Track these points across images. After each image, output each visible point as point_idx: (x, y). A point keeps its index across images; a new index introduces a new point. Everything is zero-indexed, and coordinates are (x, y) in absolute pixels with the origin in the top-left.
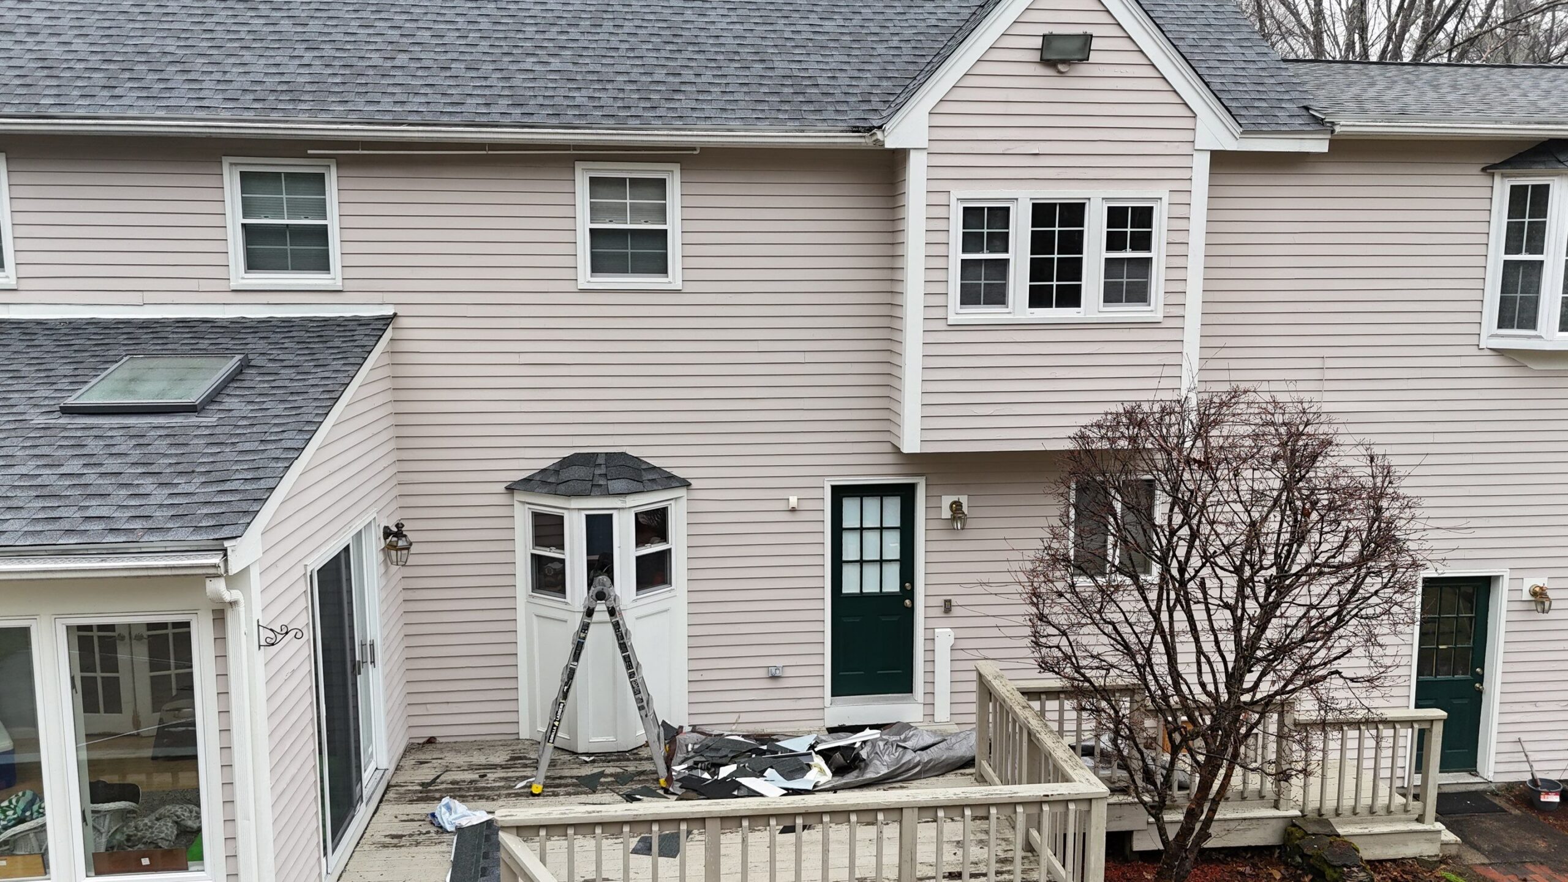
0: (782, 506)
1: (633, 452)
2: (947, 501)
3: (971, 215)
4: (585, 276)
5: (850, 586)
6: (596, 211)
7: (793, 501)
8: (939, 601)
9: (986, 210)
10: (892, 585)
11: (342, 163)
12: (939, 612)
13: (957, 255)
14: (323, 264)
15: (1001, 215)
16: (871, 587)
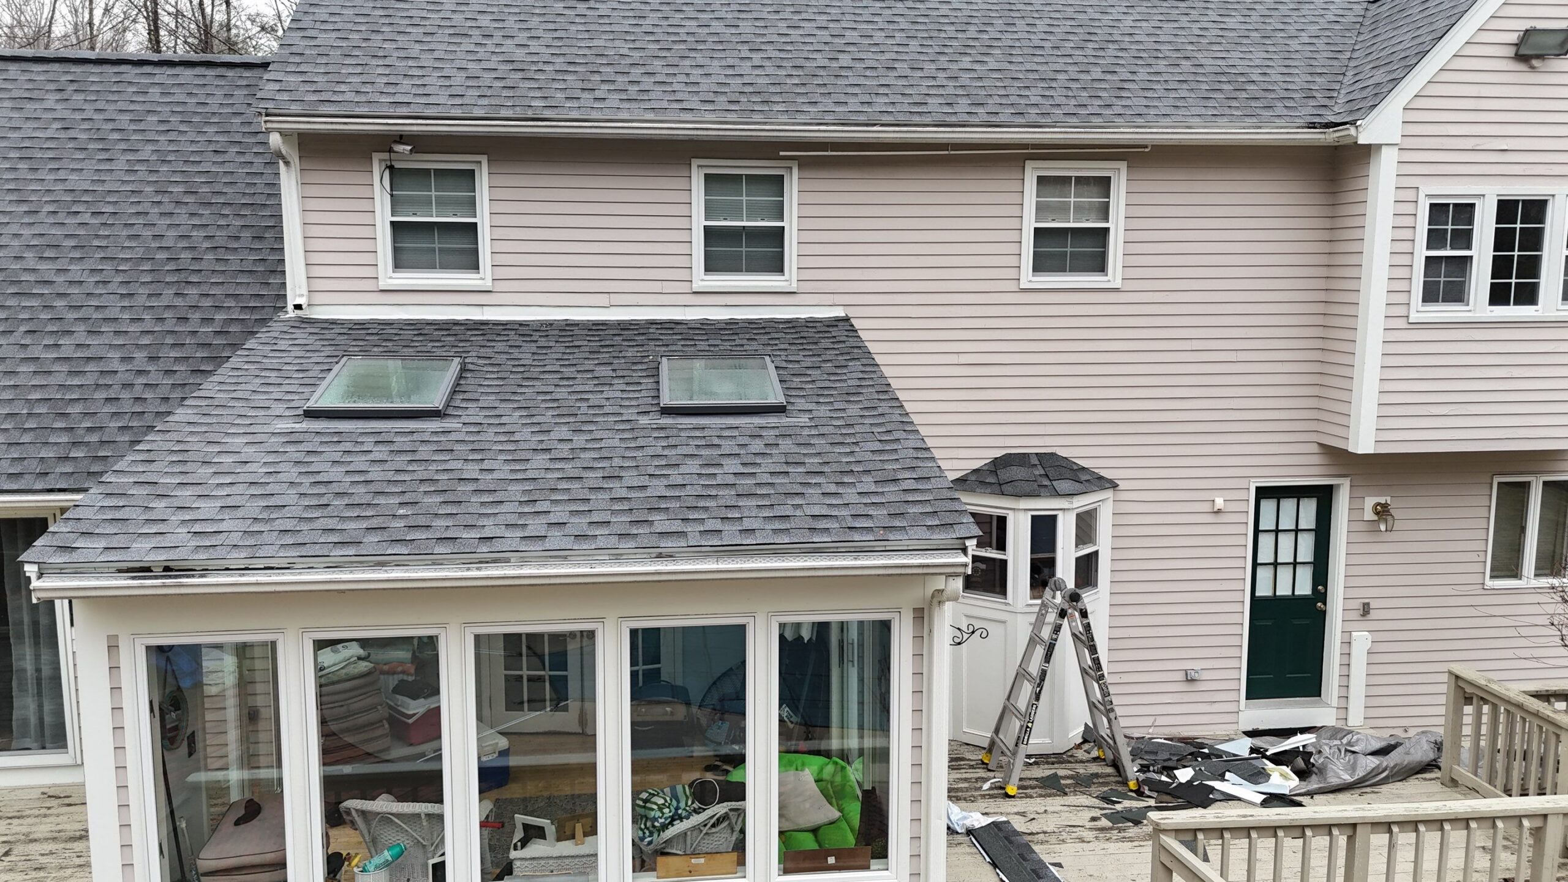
0: (1207, 507)
1: (1062, 453)
2: (1370, 502)
3: (1438, 211)
4: (1028, 277)
5: (1264, 590)
6: (1042, 210)
7: (1219, 503)
8: (1357, 604)
9: (1451, 206)
10: (1304, 588)
11: (805, 164)
12: (1355, 615)
13: (1422, 252)
14: (777, 265)
15: (1465, 212)
16: (1284, 590)
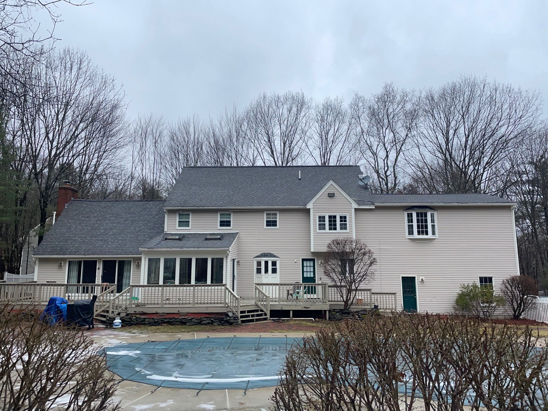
0: (294, 262)
1: (272, 253)
2: (320, 261)
4: (265, 227)
5: (305, 276)
6: (267, 218)
7: (296, 261)
8: (319, 278)
9: (322, 217)
10: (312, 276)
11: (233, 212)
12: (319, 280)
13: (318, 223)
14: (229, 225)
15: (324, 217)
16: (309, 276)
